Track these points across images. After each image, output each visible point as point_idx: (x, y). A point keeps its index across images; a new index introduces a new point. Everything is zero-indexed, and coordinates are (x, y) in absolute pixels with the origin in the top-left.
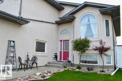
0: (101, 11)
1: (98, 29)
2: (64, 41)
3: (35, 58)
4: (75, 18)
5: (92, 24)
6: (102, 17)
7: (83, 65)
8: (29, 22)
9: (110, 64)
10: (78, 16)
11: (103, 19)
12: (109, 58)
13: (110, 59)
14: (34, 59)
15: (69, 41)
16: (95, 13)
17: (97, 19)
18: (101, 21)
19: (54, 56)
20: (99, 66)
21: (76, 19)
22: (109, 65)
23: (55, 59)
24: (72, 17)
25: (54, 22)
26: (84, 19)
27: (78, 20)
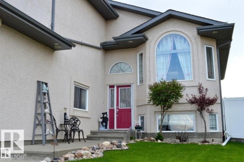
0: (200, 31)
1: (194, 65)
2: (118, 87)
3: (74, 120)
4: (146, 39)
5: (180, 53)
6: (200, 41)
7: (165, 135)
8: (74, 46)
9: (216, 130)
10: (153, 36)
11: (203, 46)
12: (214, 118)
13: (216, 120)
14: (73, 122)
15: (130, 86)
16: (187, 33)
17: (192, 44)
18: (200, 49)
19: (101, 118)
20: (196, 133)
21: (148, 42)
22: (214, 131)
23: (104, 124)
24: (142, 37)
25: (99, 46)
26: (164, 43)
27: (152, 44)
